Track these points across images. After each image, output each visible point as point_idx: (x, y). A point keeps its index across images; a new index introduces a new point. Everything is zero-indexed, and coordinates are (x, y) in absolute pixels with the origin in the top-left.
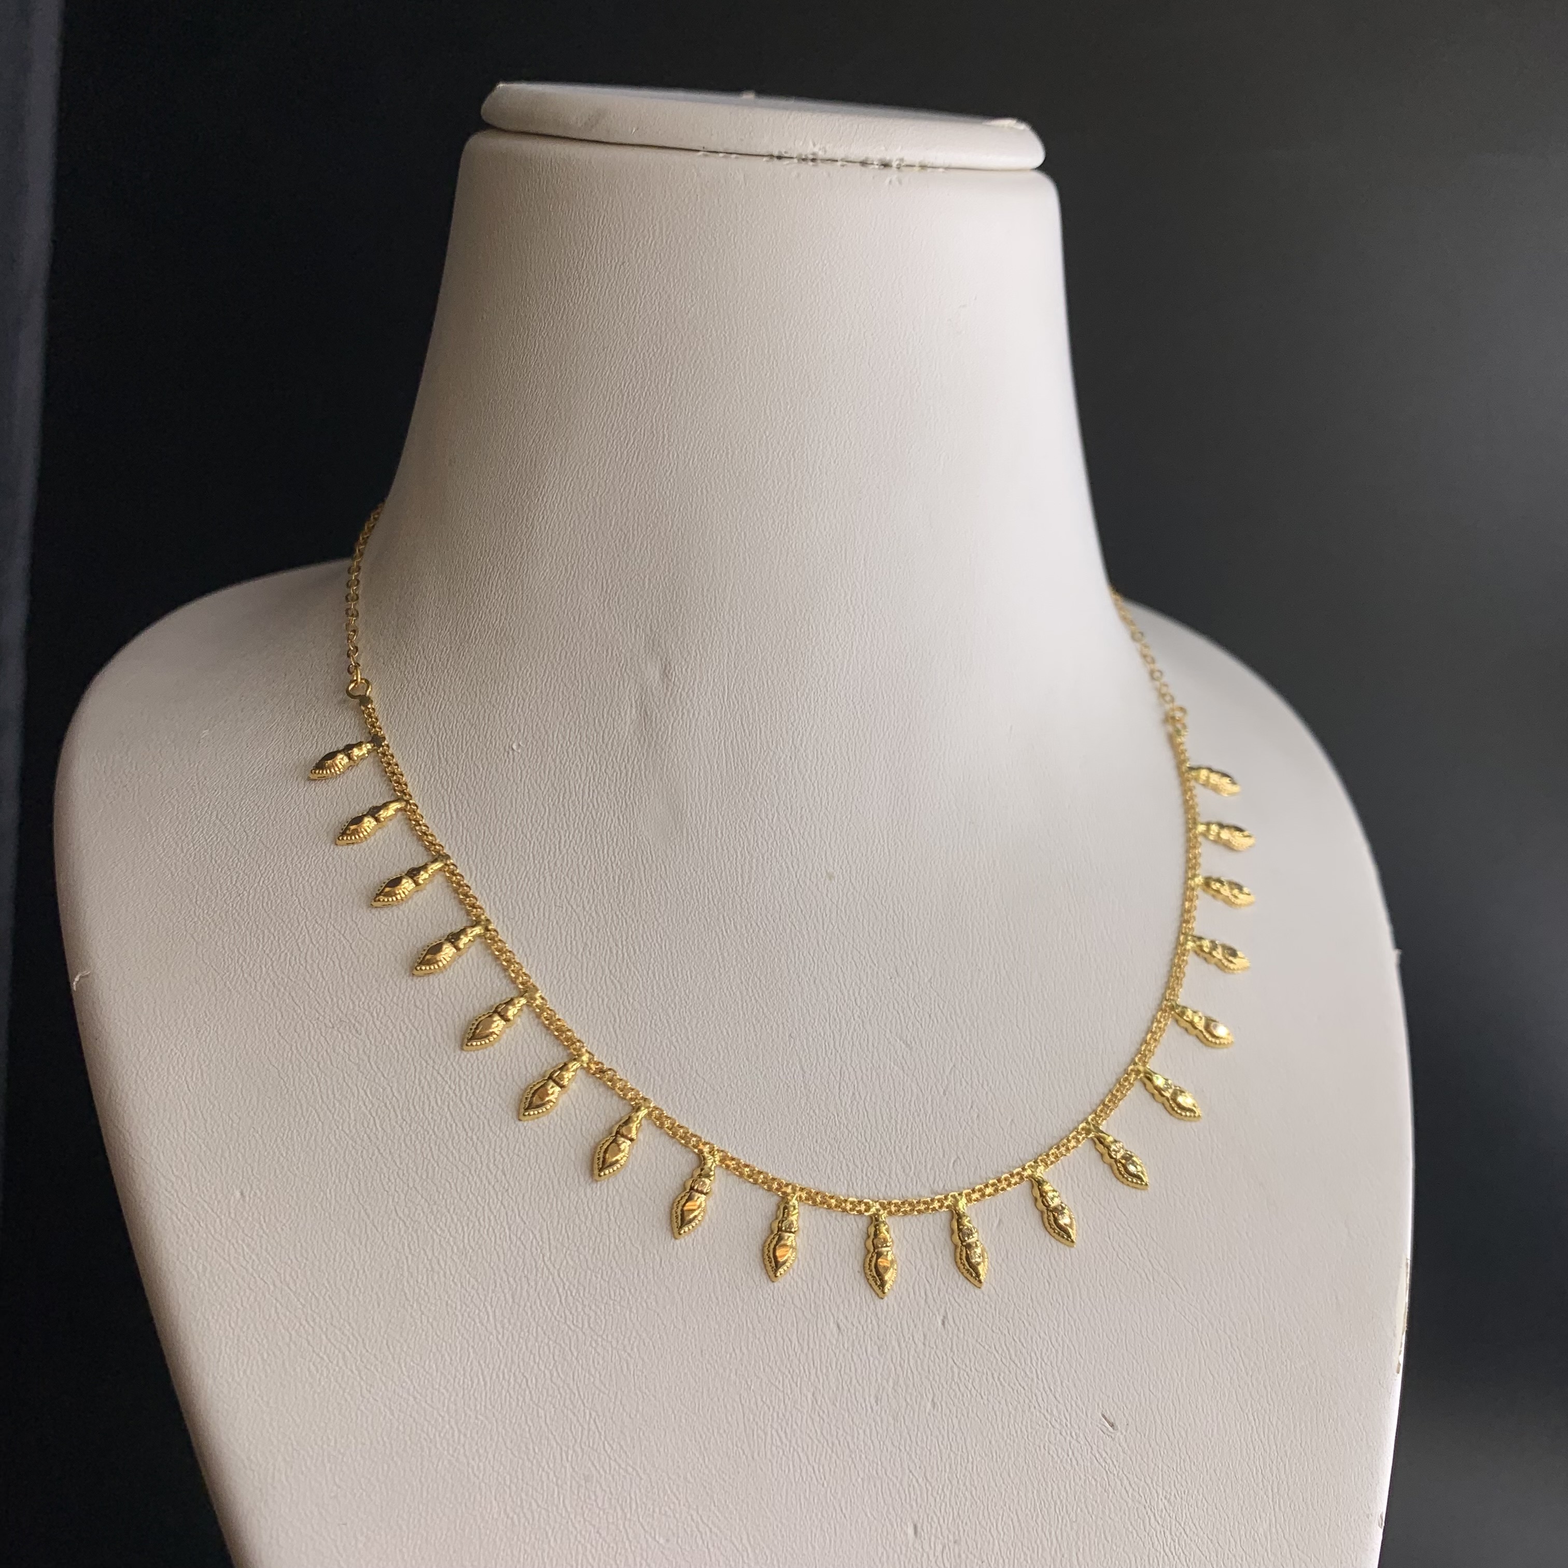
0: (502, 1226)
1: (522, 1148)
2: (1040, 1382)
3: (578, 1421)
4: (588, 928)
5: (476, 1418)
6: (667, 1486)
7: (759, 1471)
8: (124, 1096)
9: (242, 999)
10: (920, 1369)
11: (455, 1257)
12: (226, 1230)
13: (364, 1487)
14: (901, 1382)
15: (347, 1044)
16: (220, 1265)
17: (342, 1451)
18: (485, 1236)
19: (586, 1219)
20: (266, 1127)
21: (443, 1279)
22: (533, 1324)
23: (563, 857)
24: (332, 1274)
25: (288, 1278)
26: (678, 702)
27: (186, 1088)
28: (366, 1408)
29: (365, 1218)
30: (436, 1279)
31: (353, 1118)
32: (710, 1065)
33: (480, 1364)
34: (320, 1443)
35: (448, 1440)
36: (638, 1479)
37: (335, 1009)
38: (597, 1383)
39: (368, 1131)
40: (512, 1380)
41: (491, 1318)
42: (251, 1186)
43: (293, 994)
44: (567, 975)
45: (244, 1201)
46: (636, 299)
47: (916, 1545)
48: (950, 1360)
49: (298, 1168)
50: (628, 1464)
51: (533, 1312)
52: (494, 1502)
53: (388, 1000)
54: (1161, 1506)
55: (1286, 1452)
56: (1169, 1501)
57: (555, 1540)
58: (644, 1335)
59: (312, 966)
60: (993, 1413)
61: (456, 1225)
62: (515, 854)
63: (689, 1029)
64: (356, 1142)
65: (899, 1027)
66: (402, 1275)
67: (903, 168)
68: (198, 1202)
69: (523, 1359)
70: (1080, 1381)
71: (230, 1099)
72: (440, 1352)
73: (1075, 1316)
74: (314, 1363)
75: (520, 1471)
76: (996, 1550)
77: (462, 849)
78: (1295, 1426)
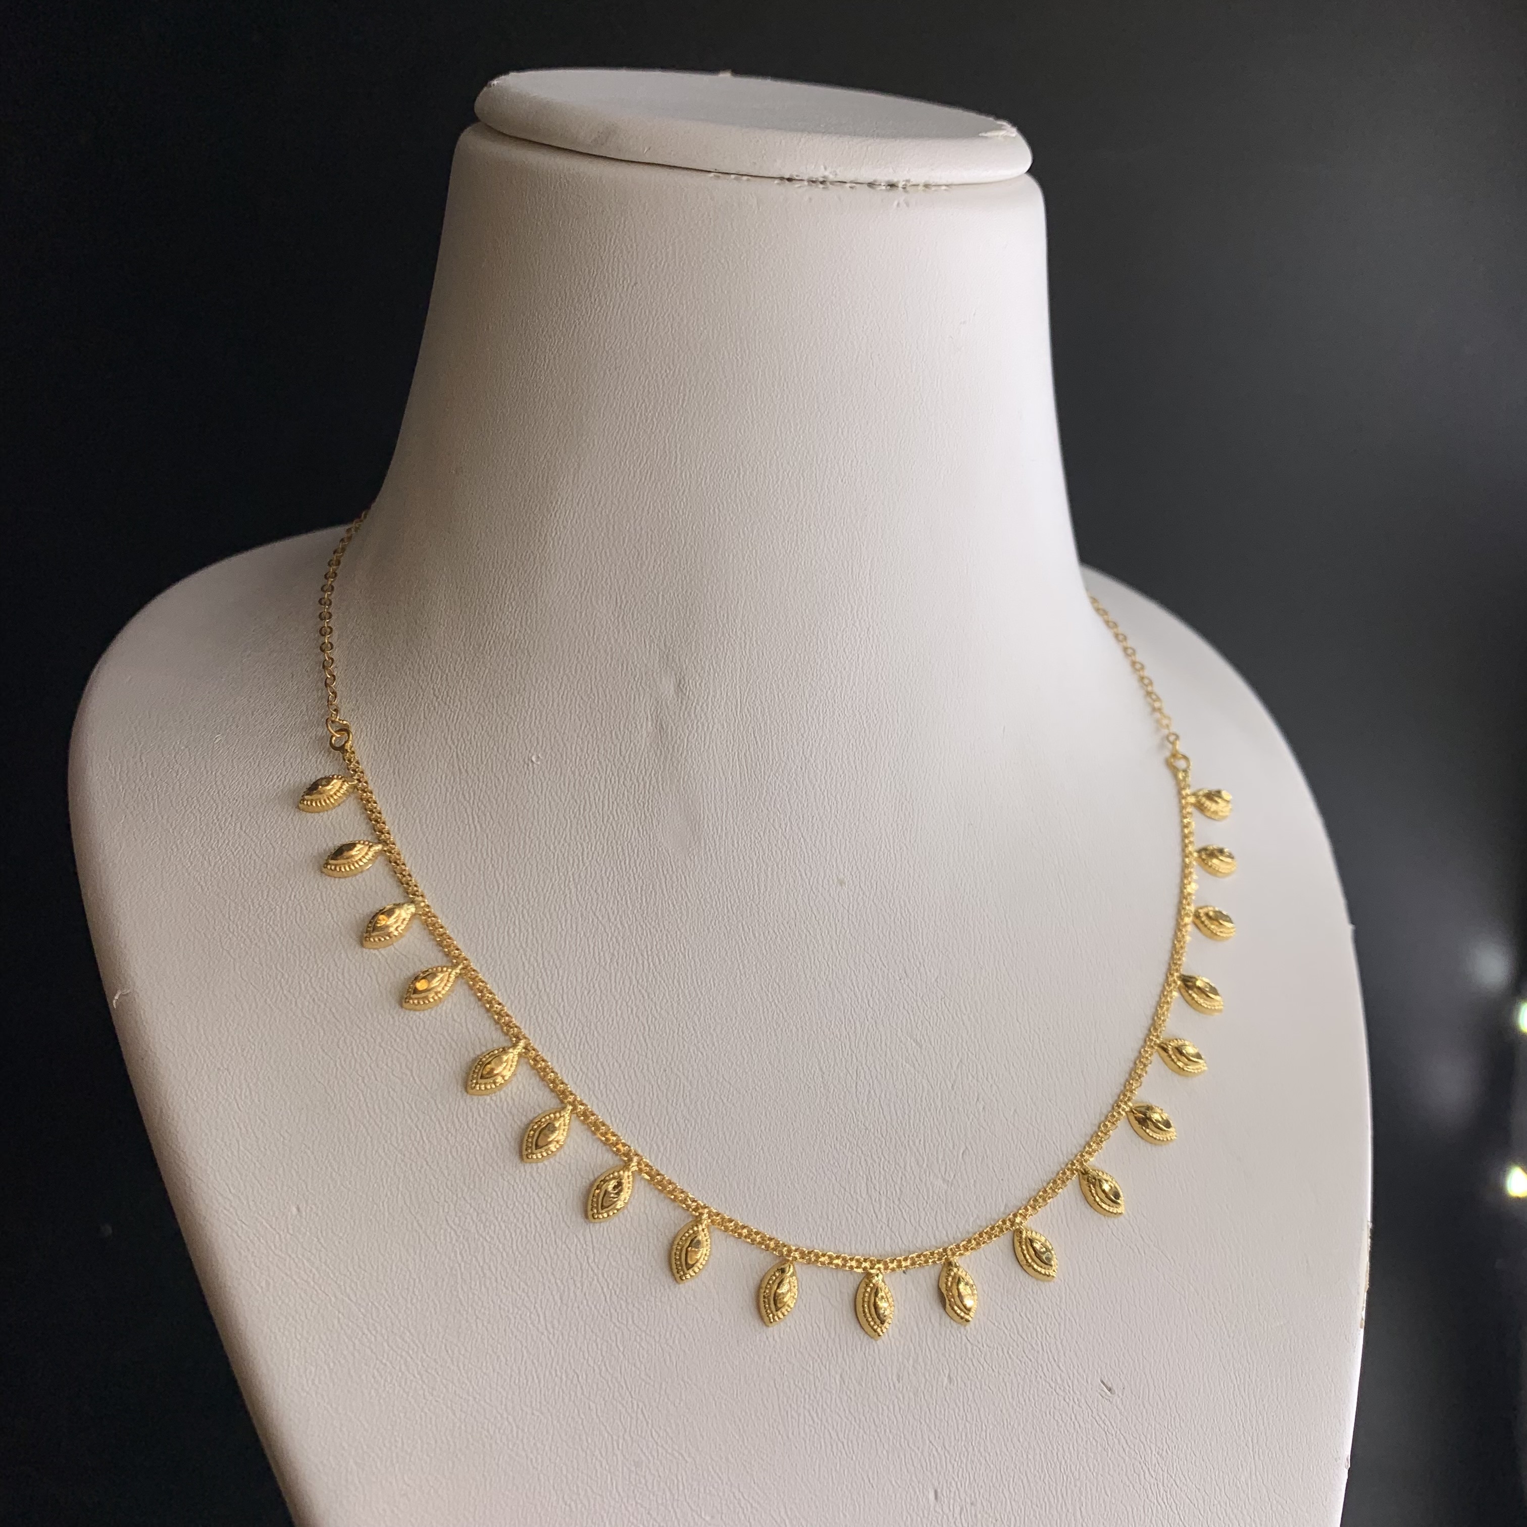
0: (547, 1230)
2: (1045, 1354)
3: (626, 1411)
4: (614, 939)
5: (533, 1414)
6: (710, 1468)
7: (794, 1448)
8: (175, 1116)
9: (284, 1016)
10: (936, 1347)
11: (505, 1263)
12: (286, 1246)
13: (431, 1484)
14: (920, 1360)
15: (390, 1059)
16: (283, 1279)
17: (409, 1451)
18: (533, 1242)
19: (626, 1220)
20: (317, 1143)
21: (494, 1284)
22: (581, 1323)
23: (586, 869)
24: (390, 1283)
25: (348, 1289)
26: (693, 715)
27: (235, 1106)
28: (429, 1410)
29: (418, 1228)
30: (488, 1283)
31: (400, 1131)
32: (735, 1070)
33: (533, 1363)
34: (388, 1445)
35: (507, 1436)
36: (684, 1463)
37: (376, 1023)
38: (643, 1375)
39: (416, 1144)
40: (564, 1377)
41: (542, 1319)
42: (307, 1202)
43: (334, 1010)
44: (596, 986)
45: (301, 1216)
46: (648, 320)
47: (939, 1509)
48: (964, 1338)
49: (350, 1183)
50: (673, 1449)
52: (552, 1491)
54: (1154, 1461)
55: (1264, 1406)
56: (1161, 1456)
58: (684, 1329)
59: (350, 983)
60: (1003, 1384)
61: (504, 1232)
62: (540, 867)
63: (715, 1035)
64: (404, 1155)
65: (909, 1026)
66: (456, 1282)
67: (908, 189)
68: (257, 1219)
69: (574, 1357)
70: (1081, 1350)
71: (280, 1116)
72: (496, 1353)
73: (1075, 1290)
74: (378, 1370)
75: (575, 1461)
76: (1009, 1508)
77: (488, 861)
78: (1272, 1382)
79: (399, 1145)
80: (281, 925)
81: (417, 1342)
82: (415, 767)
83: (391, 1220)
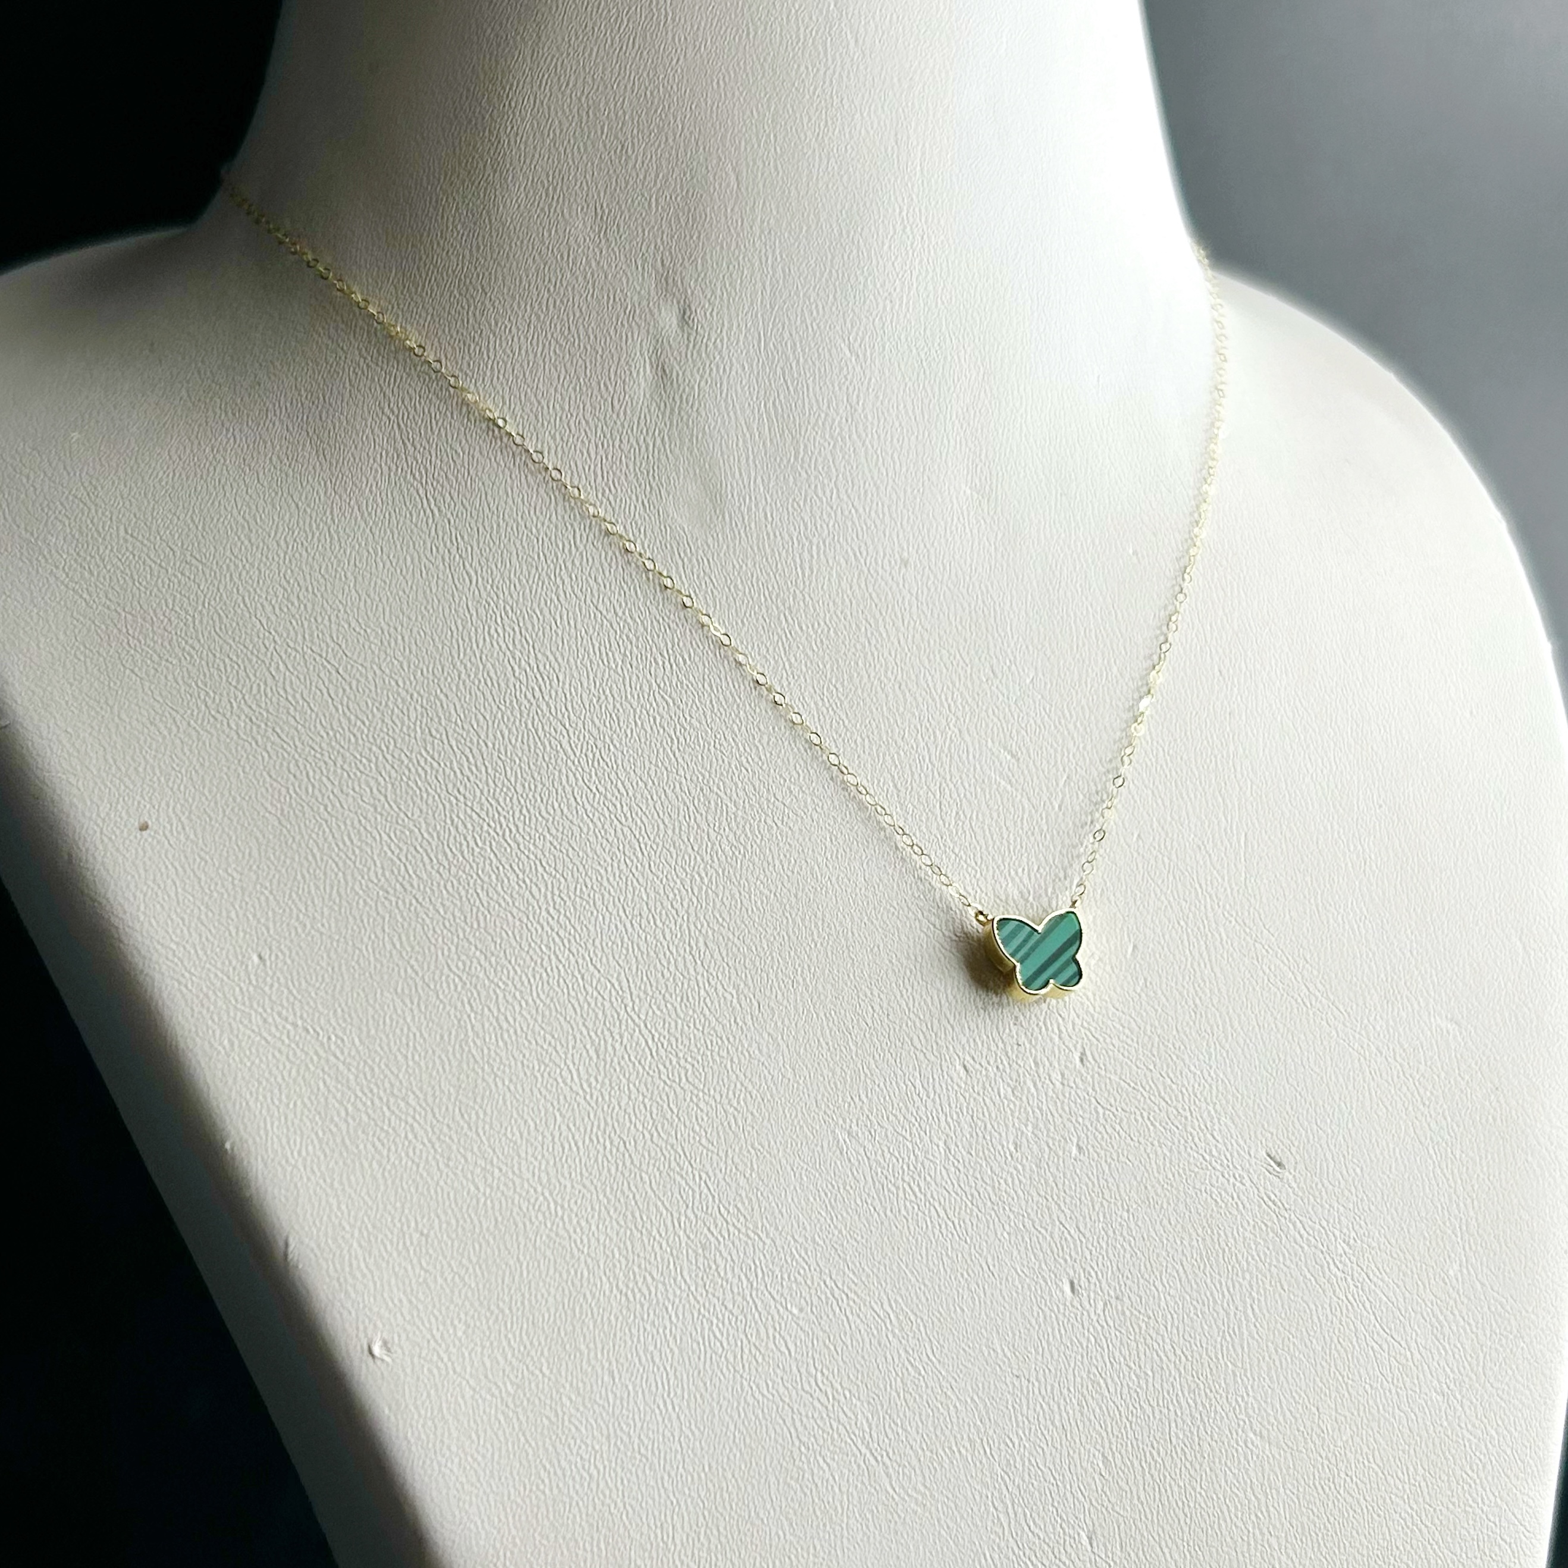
0: (573, 975)
1: (584, 888)
2: (1195, 1121)
3: (687, 1183)
4: (624, 637)
5: (573, 1187)
6: (794, 1251)
7: (894, 1228)
8: (91, 859)
9: (215, 739)
10: (1060, 1111)
11: (524, 1013)
12: (249, 999)
13: (455, 1270)
14: (1041, 1125)
15: (356, 783)
16: (249, 1037)
17: (425, 1231)
18: (557, 989)
19: (669, 963)
20: (275, 881)
21: (514, 1038)
22: (624, 1081)
23: (581, 554)
24: (384, 1038)
25: (333, 1046)
26: (704, 355)
27: (166, 843)
28: (446, 1183)
29: (413, 975)
30: (506, 1036)
31: (379, 865)
33: (570, 1129)
34: (398, 1225)
35: (544, 1214)
36: (761, 1244)
37: (334, 743)
38: (704, 1141)
39: (400, 879)
40: (608, 1143)
41: (575, 1076)
42: (270, 949)
43: (278, 730)
44: (608, 692)
45: (265, 965)
47: (1075, 1303)
48: (1093, 1100)
49: (323, 925)
50: (747, 1228)
51: (621, 1068)
52: (604, 1278)
53: (397, 731)
54: (1340, 1251)
55: (1473, 1186)
56: (1348, 1244)
57: (676, 1314)
58: (750, 1087)
59: (294, 697)
60: (1145, 1156)
61: (521, 977)
62: (521, 554)
64: (387, 892)
65: (1002, 735)
66: (466, 1035)
68: (209, 970)
69: (618, 1121)
70: (1240, 1118)
71: (225, 854)
72: (522, 1117)
73: (1227, 1046)
74: (379, 1139)
75: (628, 1243)
76: (1163, 1304)
77: (454, 551)
78: (1481, 1157)
79: (379, 880)
80: (197, 637)
81: (424, 1105)
82: (345, 446)
83: (379, 966)
